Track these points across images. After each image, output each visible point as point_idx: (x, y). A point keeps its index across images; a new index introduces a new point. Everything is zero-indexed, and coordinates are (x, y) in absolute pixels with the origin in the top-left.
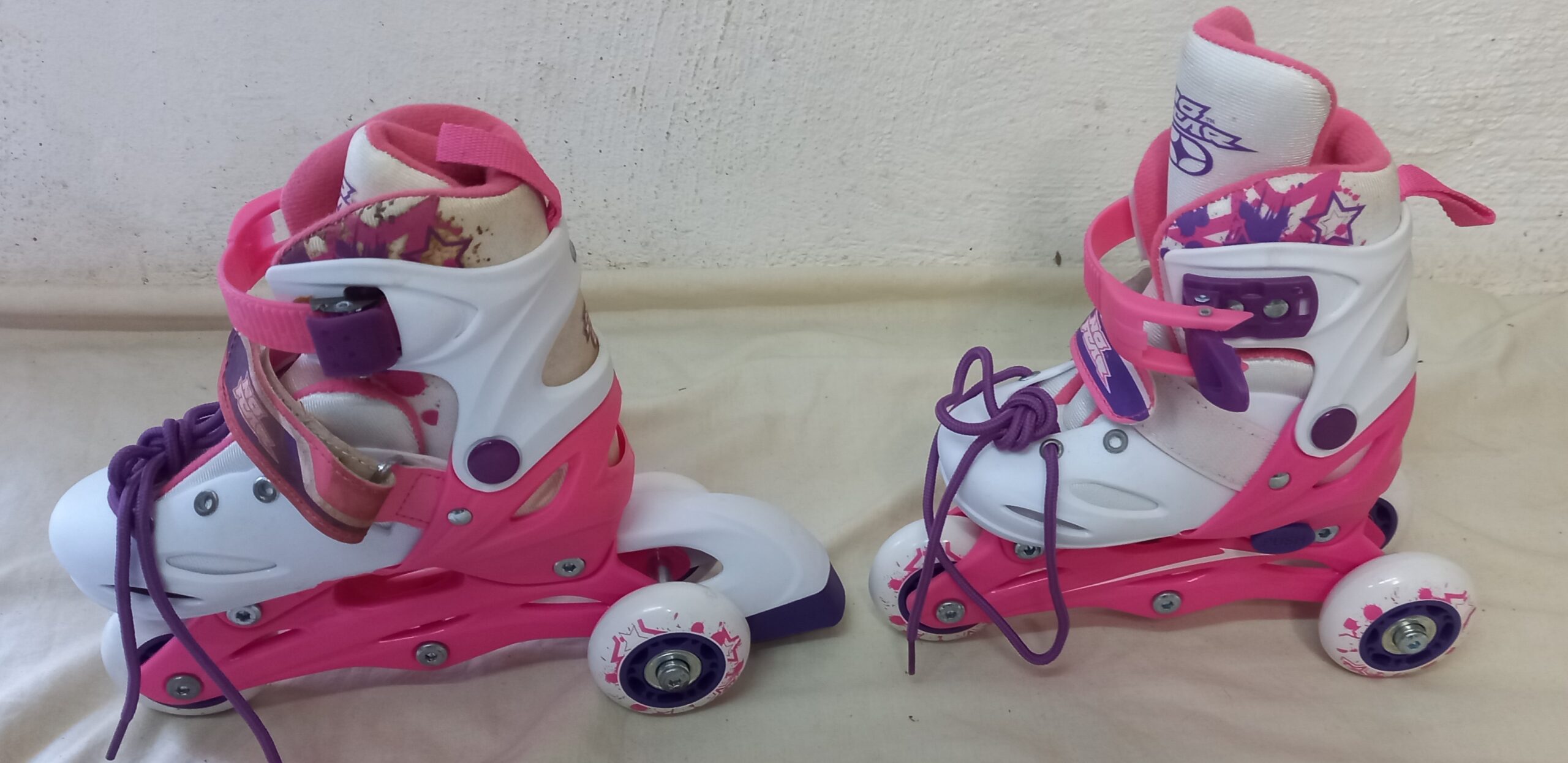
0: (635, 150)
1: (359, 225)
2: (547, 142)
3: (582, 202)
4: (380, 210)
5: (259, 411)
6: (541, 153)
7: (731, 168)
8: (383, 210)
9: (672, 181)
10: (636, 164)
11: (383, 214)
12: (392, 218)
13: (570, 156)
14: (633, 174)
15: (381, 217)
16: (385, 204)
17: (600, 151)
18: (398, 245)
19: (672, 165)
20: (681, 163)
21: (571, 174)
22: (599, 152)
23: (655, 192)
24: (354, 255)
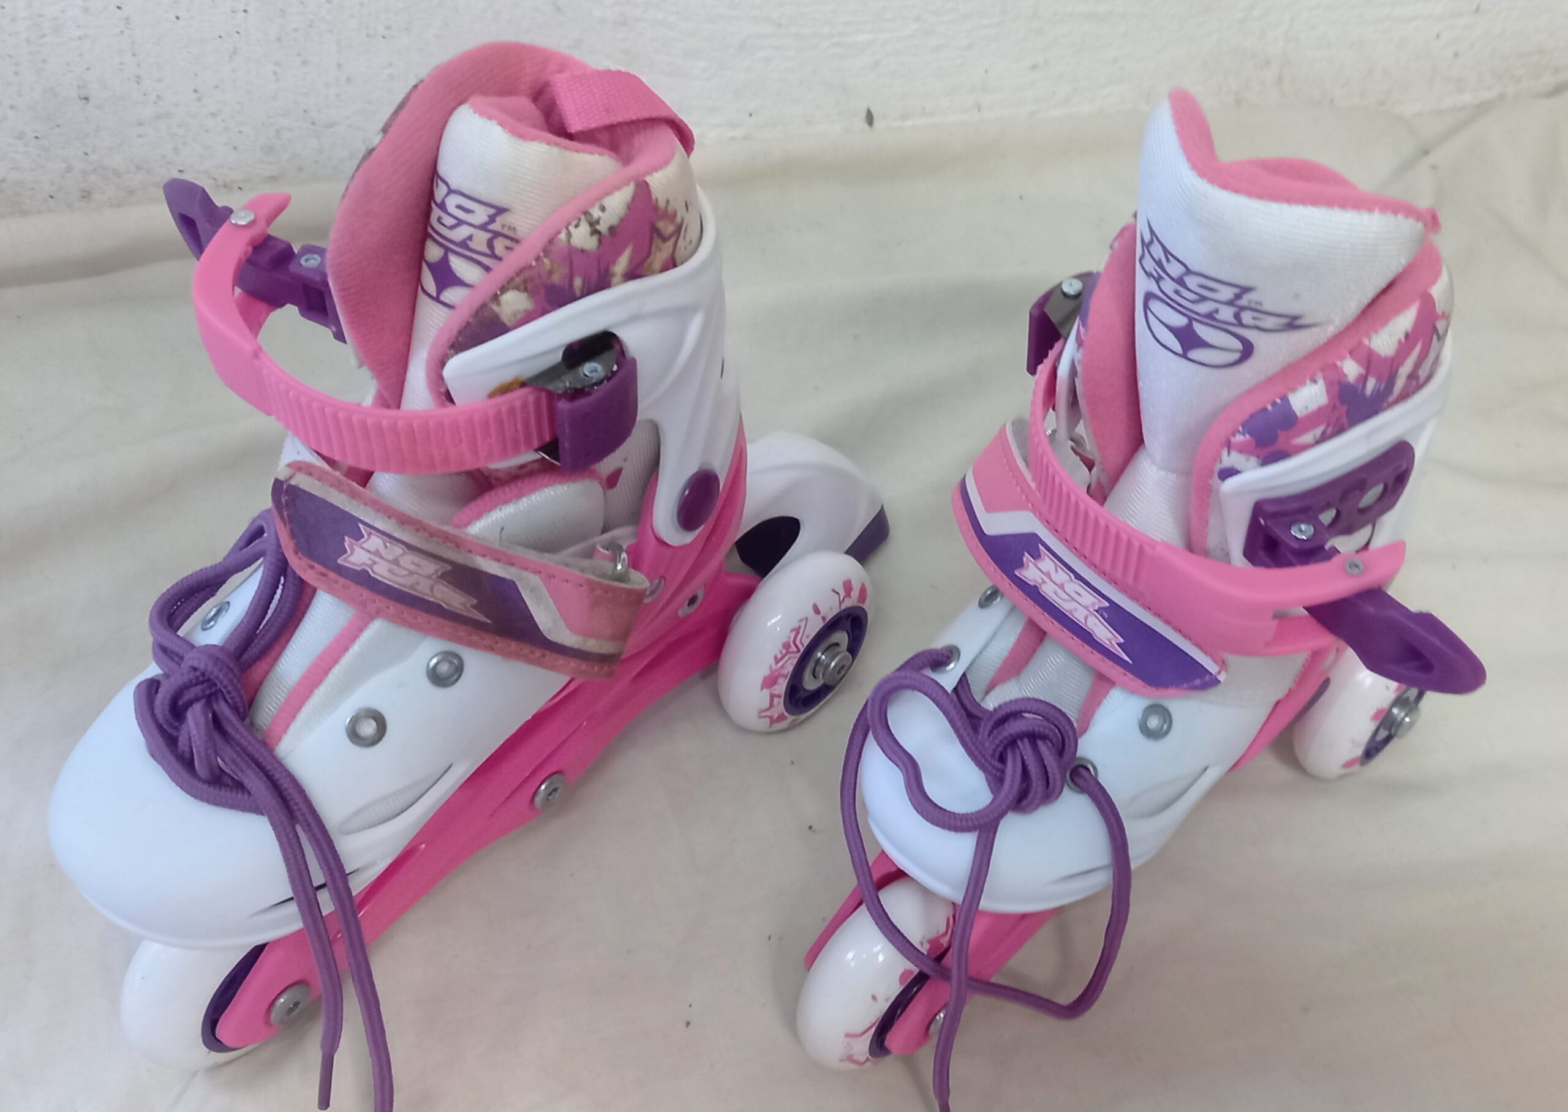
0: (233, 12)
1: (573, 255)
2: (86, 10)
3: (158, 96)
4: (593, 224)
5: (430, 567)
6: (79, 26)
7: (388, 28)
8: (598, 222)
9: (299, 54)
10: (238, 32)
11: (598, 227)
12: (612, 229)
13: (128, 28)
14: (235, 49)
15: (598, 232)
16: (596, 213)
17: (177, 18)
18: (622, 264)
19: (296, 30)
20: (311, 26)
21: (134, 55)
22: (175, 19)
23: (275, 73)
24: (572, 298)
